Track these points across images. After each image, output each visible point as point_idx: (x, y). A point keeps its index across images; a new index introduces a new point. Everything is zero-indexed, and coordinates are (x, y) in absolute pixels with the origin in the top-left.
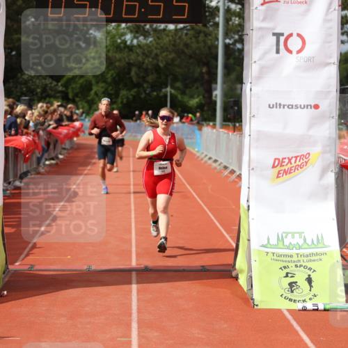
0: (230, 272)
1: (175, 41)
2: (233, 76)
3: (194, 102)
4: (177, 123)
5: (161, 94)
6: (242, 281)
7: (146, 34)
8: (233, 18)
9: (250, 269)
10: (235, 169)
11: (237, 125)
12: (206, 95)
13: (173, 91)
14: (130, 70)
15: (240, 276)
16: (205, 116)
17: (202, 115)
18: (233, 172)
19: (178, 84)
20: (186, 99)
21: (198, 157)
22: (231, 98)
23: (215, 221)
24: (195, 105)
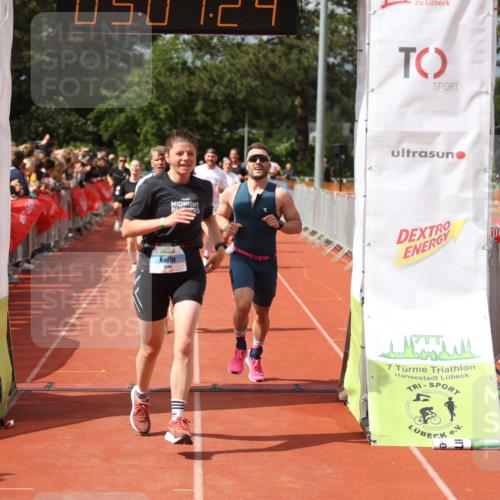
0: (336, 393)
1: (258, 60)
2: (337, 111)
3: (282, 147)
5: (236, 136)
6: (354, 406)
7: (212, 51)
8: (340, 27)
9: (364, 389)
10: (342, 245)
11: (345, 180)
12: (300, 138)
13: (252, 131)
15: (349, 399)
16: (299, 168)
18: (338, 248)
20: (271, 143)
22: (335, 141)
24: (284, 152)
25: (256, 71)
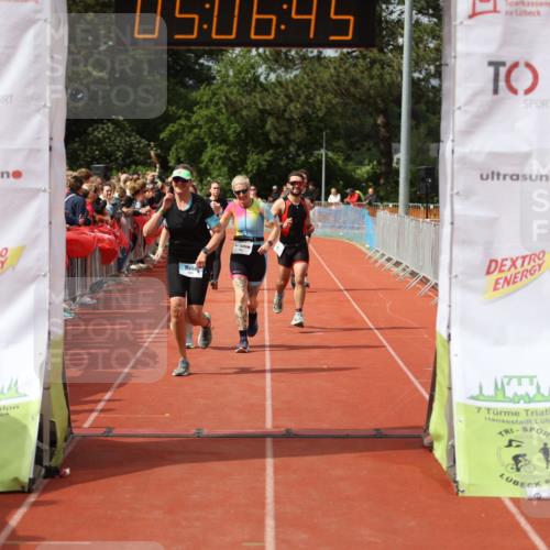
0: (420, 438)
1: (338, 76)
2: (423, 130)
3: (364, 171)
4: (336, 204)
6: (440, 452)
7: (288, 64)
9: (451, 435)
10: (429, 277)
11: (432, 206)
12: (383, 160)
13: (330, 154)
14: (264, 122)
15: (436, 445)
16: (382, 194)
17: (376, 192)
18: (425, 281)
19: (340, 143)
20: (350, 166)
21: (370, 258)
22: (421, 164)
23: (396, 358)
24: (365, 176)
25: (336, 88)
